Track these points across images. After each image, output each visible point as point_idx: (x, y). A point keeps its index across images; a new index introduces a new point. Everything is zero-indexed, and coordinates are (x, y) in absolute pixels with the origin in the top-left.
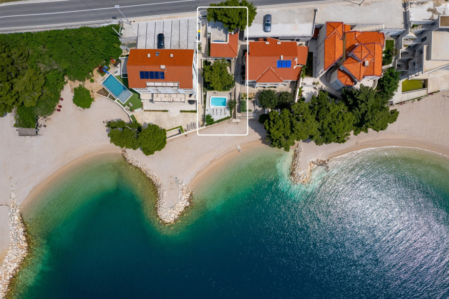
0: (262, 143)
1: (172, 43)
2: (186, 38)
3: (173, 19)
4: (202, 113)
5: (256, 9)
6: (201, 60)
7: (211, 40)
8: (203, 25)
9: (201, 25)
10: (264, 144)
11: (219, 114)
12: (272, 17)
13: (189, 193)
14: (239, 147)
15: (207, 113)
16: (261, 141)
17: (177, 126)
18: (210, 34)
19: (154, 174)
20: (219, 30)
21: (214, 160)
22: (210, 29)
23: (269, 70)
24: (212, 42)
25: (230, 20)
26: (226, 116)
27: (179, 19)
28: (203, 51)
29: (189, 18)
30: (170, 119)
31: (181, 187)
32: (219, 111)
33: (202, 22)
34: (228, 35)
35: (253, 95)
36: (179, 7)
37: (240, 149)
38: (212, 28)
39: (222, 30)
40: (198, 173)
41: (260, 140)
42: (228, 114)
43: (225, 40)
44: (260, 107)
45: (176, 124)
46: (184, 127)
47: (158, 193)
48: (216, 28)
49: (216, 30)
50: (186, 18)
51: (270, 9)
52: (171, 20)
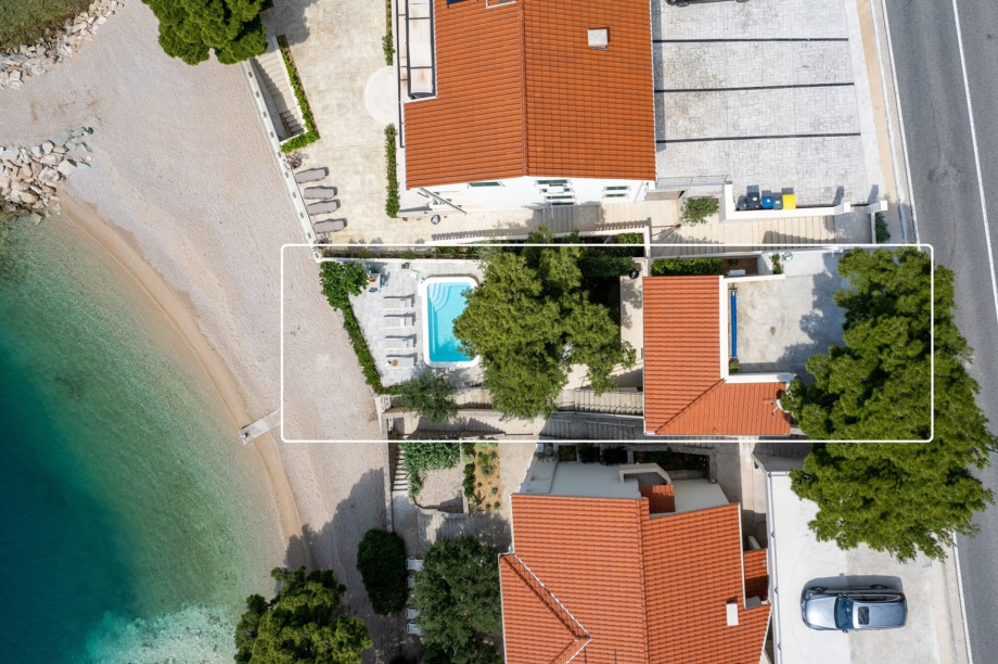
0: (293, 539)
1: (712, 48)
2: (747, 126)
3: (856, 45)
4: (389, 243)
5: (932, 550)
6: (648, 222)
7: (743, 281)
8: (831, 223)
9: (830, 211)
10: (286, 545)
11: (391, 330)
12: (895, 632)
13: (28, 199)
14: (261, 427)
15: (393, 266)
16: (299, 534)
17: (317, 118)
18: (777, 271)
19: (102, 20)
20: (806, 319)
21: (192, 307)
22: (805, 266)
23: (567, 635)
24: (724, 283)
25: (845, 407)
26: (382, 364)
27: (862, 81)
28: (689, 231)
29: (869, 140)
30: (352, 79)
31: (49, 159)
32: (404, 328)
33: (846, 217)
34: (772, 378)
35: (492, 500)
36: (935, 79)
37: (254, 435)
38: (818, 278)
39: (805, 339)
40: (128, 237)
41: (305, 529)
42: (396, 374)
43: (745, 357)
44: (439, 533)
45: (325, 108)
46: (311, 154)
47: (23, 49)
48: (816, 305)
49: (803, 303)
50: (867, 122)
51: (943, 610)
52: (855, 34)
